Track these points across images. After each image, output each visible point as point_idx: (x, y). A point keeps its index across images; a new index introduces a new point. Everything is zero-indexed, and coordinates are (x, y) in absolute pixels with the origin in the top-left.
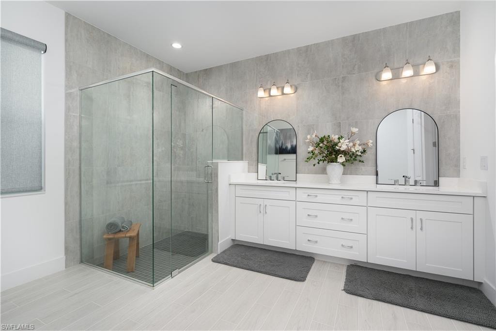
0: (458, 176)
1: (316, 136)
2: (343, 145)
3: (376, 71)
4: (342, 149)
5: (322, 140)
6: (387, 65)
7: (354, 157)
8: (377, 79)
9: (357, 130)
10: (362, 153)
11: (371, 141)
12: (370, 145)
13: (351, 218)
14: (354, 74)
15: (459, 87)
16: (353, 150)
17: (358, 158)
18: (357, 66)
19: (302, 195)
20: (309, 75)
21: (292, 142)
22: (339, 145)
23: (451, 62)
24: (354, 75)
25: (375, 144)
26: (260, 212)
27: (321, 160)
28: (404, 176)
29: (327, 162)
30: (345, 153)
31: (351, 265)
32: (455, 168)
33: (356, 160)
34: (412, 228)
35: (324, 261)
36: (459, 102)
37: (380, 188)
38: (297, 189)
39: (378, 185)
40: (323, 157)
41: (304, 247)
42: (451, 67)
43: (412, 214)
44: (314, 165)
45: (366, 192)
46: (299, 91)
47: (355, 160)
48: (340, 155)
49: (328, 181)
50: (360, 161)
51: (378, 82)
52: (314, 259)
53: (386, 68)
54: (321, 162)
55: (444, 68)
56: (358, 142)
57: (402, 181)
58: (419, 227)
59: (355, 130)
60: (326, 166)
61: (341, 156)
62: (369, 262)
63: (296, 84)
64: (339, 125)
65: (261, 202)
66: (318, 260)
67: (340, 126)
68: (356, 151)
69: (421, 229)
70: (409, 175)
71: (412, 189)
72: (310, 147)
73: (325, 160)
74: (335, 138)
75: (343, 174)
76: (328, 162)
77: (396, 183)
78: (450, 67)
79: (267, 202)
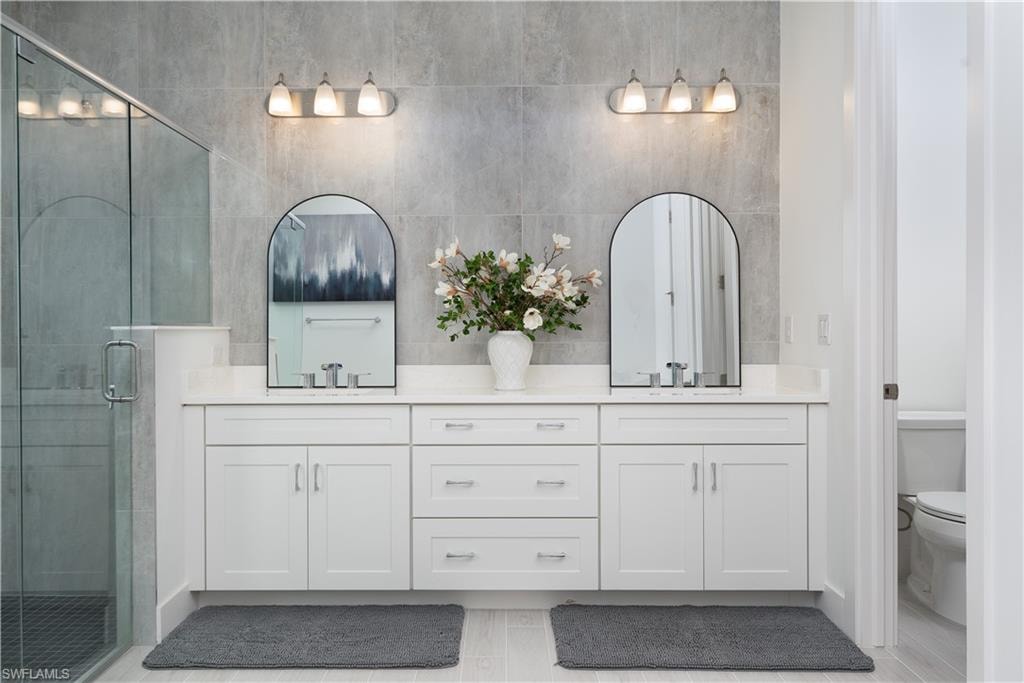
0: (775, 360)
1: (458, 252)
2: (540, 282)
3: (609, 83)
4: (535, 293)
5: (473, 267)
6: (637, 76)
7: (556, 316)
8: (610, 107)
9: (567, 240)
10: (578, 303)
11: (598, 273)
12: (596, 281)
13: (558, 480)
14: (555, 83)
15: (778, 151)
16: (560, 296)
17: (567, 317)
18: (561, 64)
19: (429, 426)
20: (433, 68)
21: (331, 260)
22: (530, 280)
23: (764, 89)
24: (556, 87)
25: (607, 281)
26: (297, 488)
27: (472, 323)
28: (669, 365)
29: (488, 328)
30: (540, 303)
31: (559, 606)
32: (771, 342)
33: (562, 323)
34: (695, 488)
35: (490, 610)
36: (778, 186)
37: (619, 395)
38: (414, 408)
39: (613, 389)
40: (478, 315)
41: (435, 577)
42: (764, 101)
43: (693, 455)
44: (453, 338)
45: (596, 407)
46: (403, 110)
47: (559, 322)
48: (530, 310)
49: (493, 383)
50: (572, 326)
51: (612, 113)
52: (461, 607)
53: (634, 83)
54: (473, 330)
55: (752, 102)
56: (567, 274)
57: (666, 376)
58: (709, 485)
59: (562, 241)
60: (487, 340)
61: (532, 314)
62: (602, 589)
63: (393, 87)
64: (517, 225)
65: (297, 455)
66: (473, 610)
67: (520, 225)
68: (567, 299)
69: (714, 488)
70: (681, 361)
71: (688, 395)
72: (440, 284)
73: (485, 323)
74: (509, 259)
75: (531, 363)
76: (493, 329)
77: (654, 382)
78: (761, 103)
79: (318, 455)
